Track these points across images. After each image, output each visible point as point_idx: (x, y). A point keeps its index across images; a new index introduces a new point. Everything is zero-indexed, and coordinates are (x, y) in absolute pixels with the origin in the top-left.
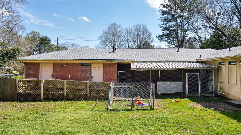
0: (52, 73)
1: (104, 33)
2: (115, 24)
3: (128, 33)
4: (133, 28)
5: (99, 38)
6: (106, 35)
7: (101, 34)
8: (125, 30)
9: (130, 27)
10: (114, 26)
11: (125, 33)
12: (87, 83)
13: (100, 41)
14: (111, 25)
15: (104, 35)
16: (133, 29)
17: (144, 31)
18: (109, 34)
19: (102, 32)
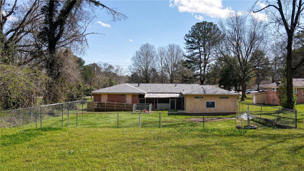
0: (107, 99)
1: (137, 54)
2: (148, 44)
3: (162, 53)
4: (166, 48)
5: (132, 59)
6: (139, 56)
7: (134, 54)
8: (158, 50)
9: (164, 47)
10: (147, 46)
11: (158, 53)
12: (124, 104)
13: (133, 62)
14: (144, 46)
15: (137, 56)
16: (167, 50)
17: (177, 50)
18: (142, 54)
19: (135, 53)
